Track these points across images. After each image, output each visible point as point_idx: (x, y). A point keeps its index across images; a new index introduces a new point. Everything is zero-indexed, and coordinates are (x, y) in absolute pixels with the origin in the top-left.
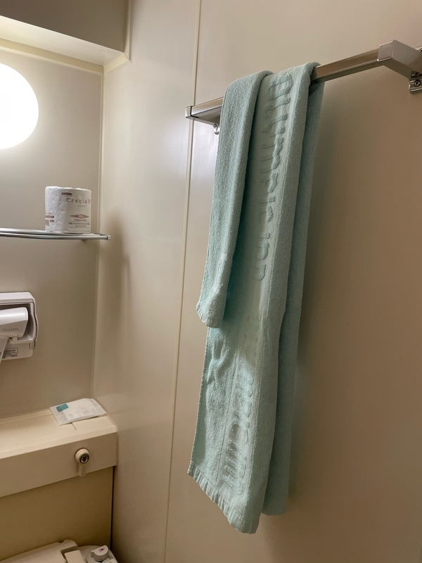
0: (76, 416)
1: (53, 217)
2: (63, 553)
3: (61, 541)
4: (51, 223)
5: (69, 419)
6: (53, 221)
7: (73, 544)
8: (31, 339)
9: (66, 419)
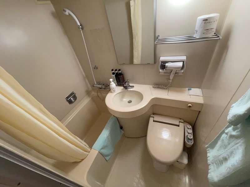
0: (192, 94)
1: (197, 31)
2: (180, 122)
3: (180, 119)
4: (196, 34)
5: (190, 94)
6: (197, 33)
7: (183, 121)
8: (182, 71)
9: (189, 94)
